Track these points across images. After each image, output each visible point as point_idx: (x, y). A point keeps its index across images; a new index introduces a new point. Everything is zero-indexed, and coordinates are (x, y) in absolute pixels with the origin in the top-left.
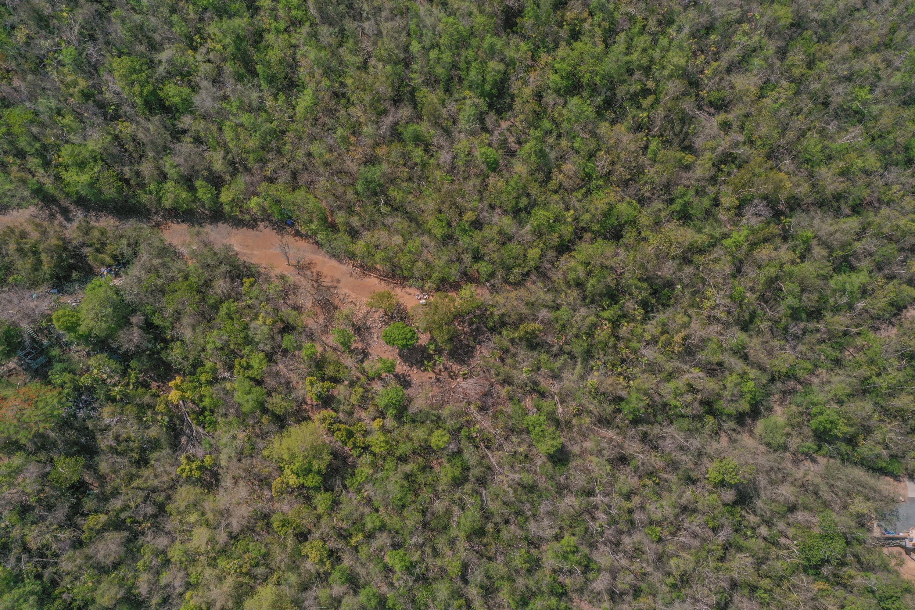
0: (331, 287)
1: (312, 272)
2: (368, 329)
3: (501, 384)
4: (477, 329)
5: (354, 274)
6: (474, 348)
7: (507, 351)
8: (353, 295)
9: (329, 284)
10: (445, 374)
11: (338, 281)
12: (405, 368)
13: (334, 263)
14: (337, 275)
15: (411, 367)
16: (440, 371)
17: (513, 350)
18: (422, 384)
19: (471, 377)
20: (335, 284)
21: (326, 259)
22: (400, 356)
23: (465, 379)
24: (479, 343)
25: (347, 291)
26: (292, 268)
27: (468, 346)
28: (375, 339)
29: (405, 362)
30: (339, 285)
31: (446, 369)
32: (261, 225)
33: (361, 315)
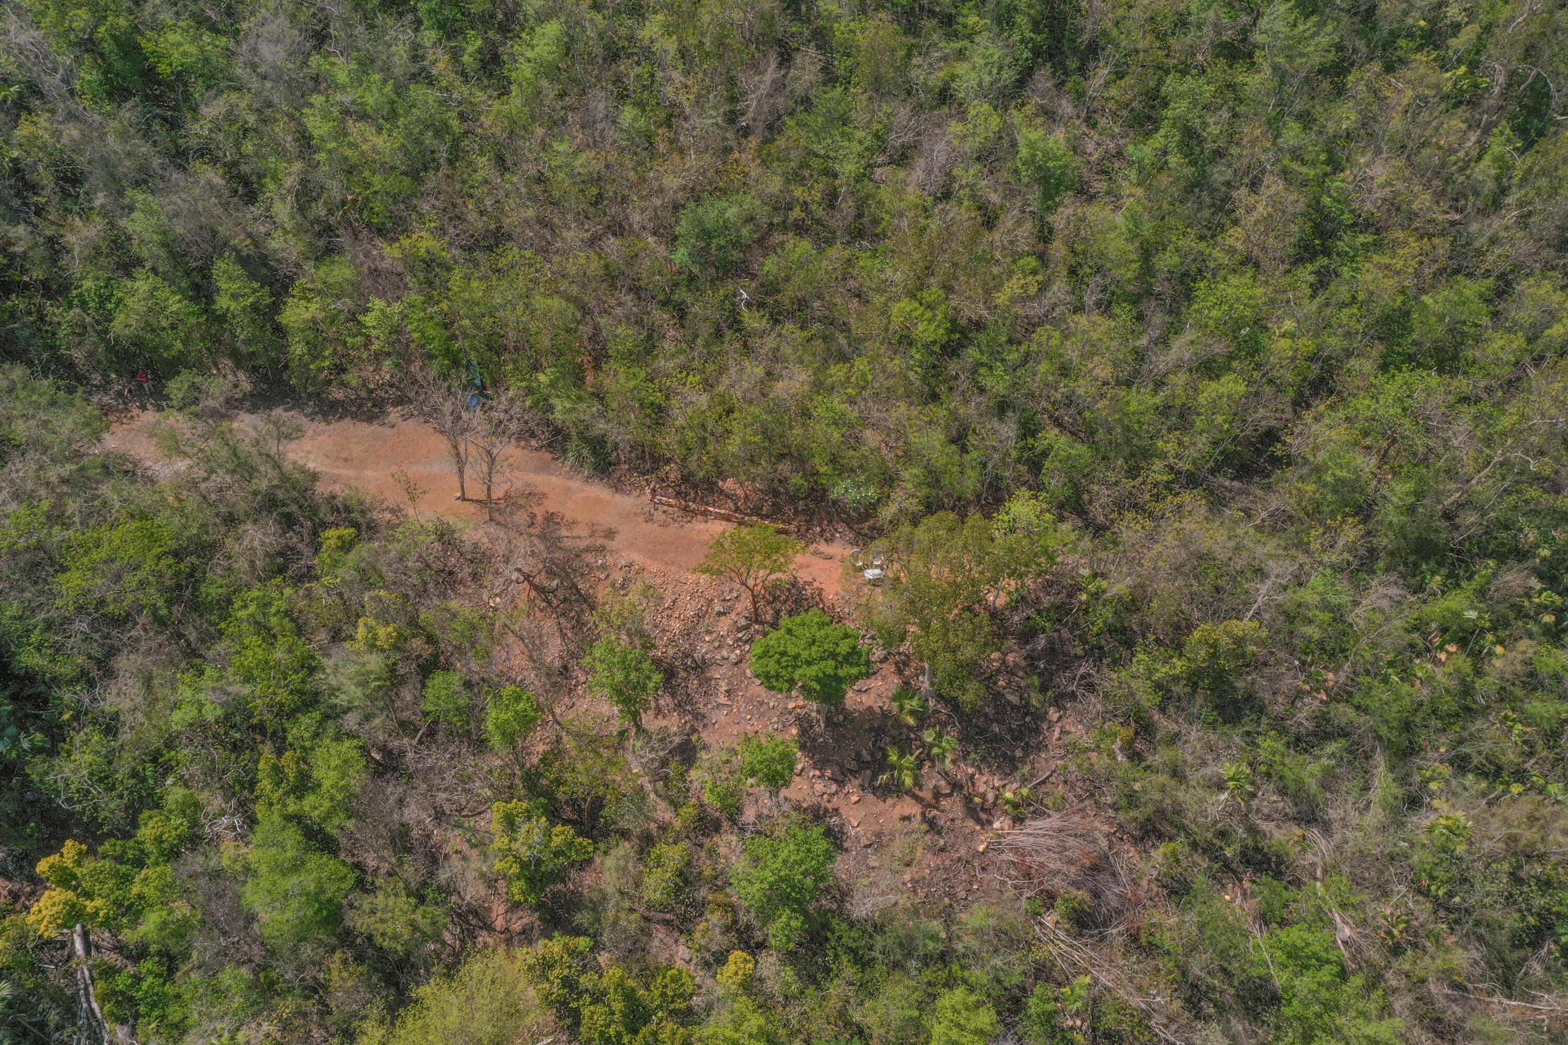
0: (587, 550)
1: (533, 516)
2: (700, 667)
3: (1138, 840)
4: (1052, 651)
5: (659, 515)
6: (1040, 717)
7: (1146, 729)
8: (654, 567)
9: (583, 544)
10: (953, 807)
11: (610, 534)
12: (819, 787)
13: (599, 491)
14: (606, 520)
15: (841, 783)
16: (937, 794)
17: (1165, 725)
18: (878, 842)
19: (1039, 814)
20: (600, 541)
21: (576, 484)
22: (803, 747)
23: (1018, 820)
24: (1059, 701)
25: (638, 558)
26: (471, 508)
27: (1024, 709)
28: (722, 699)
29: (820, 765)
30: (611, 544)
31: (956, 786)
32: (394, 413)
33: (676, 626)
